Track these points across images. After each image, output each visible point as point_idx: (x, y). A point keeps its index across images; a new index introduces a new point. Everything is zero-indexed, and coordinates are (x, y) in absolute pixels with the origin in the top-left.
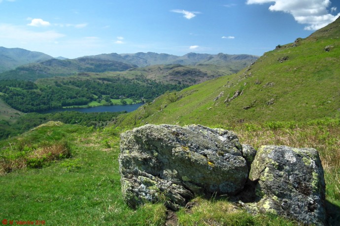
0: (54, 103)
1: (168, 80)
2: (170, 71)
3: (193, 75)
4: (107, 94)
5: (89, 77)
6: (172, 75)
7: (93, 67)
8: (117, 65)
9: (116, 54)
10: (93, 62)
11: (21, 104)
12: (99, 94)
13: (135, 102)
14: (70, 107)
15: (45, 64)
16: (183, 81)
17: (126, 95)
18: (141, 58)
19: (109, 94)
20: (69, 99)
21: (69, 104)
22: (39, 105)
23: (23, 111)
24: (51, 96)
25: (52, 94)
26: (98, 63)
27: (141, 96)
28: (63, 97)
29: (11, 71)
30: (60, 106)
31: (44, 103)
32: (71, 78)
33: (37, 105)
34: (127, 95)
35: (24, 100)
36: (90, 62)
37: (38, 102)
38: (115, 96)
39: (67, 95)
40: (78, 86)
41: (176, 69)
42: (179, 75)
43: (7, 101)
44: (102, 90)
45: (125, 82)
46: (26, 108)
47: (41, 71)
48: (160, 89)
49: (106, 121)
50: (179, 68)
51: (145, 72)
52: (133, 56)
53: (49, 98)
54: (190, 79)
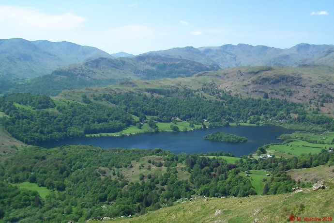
0: (74, 130)
1: (250, 92)
2: (254, 78)
3: (290, 83)
4: (154, 115)
5: (135, 88)
6: (257, 83)
7: (154, 68)
8: (188, 65)
9: (192, 47)
10: (155, 61)
11: (26, 131)
12: (142, 114)
13: (193, 127)
14: (96, 135)
15: (89, 65)
16: (272, 93)
17: (182, 116)
18: (228, 53)
19: (157, 114)
20: (96, 123)
21: (95, 131)
22: (52, 132)
23: (27, 142)
24: (71, 119)
25: (73, 116)
26: (162, 63)
27: (204, 118)
28: (88, 120)
29: (45, 77)
30: (81, 134)
31: (59, 130)
32: (107, 89)
33: (48, 133)
34: (184, 116)
35: (31, 125)
36: (151, 61)
37: (50, 128)
38: (165, 118)
39: (94, 117)
40: (114, 102)
41: (264, 75)
42: (267, 83)
43: (6, 127)
44: (148, 109)
45: (185, 95)
46: (31, 138)
47: (83, 75)
48: (235, 107)
49: (121, 167)
50: (268, 72)
51: (218, 79)
52: (217, 51)
53: (66, 121)
54: (283, 90)
